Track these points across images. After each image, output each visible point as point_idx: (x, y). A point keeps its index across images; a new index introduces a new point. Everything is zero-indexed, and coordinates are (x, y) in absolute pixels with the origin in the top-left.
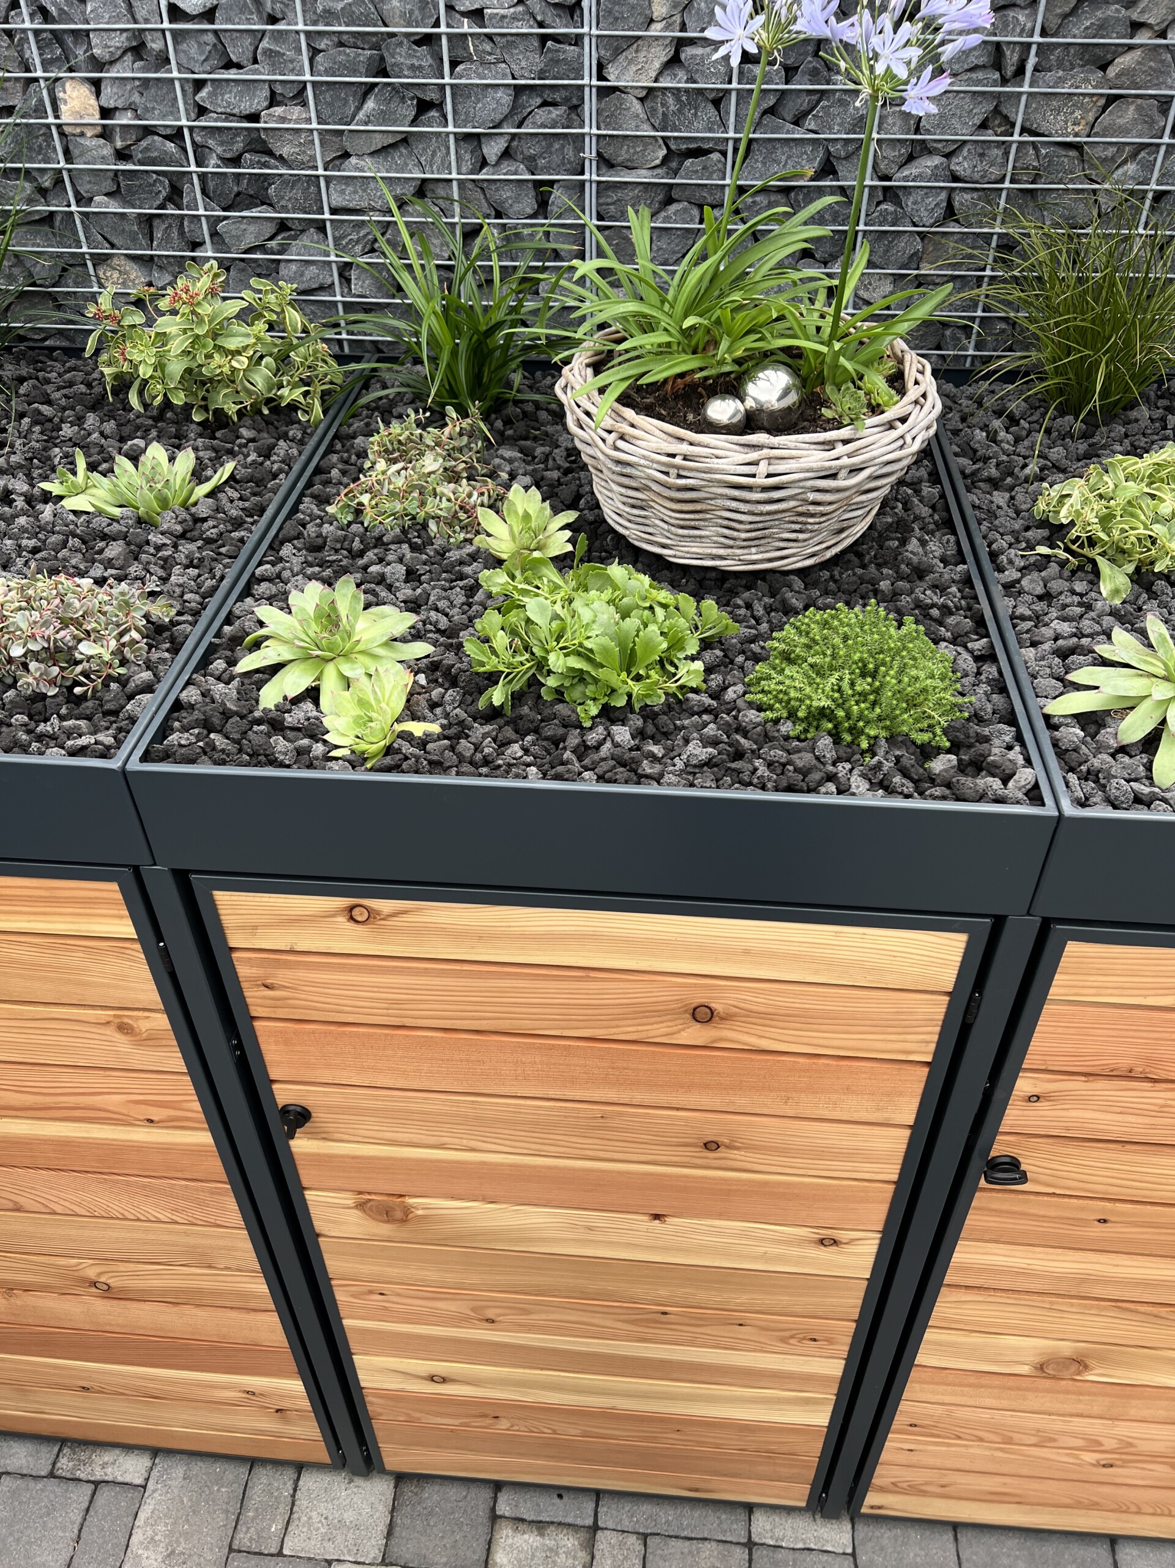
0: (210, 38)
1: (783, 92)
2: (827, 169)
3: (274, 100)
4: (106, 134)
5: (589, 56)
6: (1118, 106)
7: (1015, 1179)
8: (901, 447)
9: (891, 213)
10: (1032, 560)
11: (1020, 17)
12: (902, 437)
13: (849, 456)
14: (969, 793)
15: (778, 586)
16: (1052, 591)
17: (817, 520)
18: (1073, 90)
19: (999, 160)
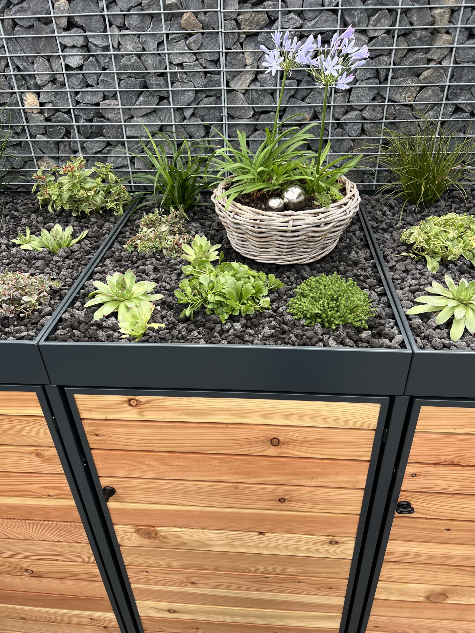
0: (81, 76)
1: (297, 89)
2: (315, 117)
3: (105, 98)
4: (41, 112)
5: (223, 78)
6: (425, 90)
7: (409, 511)
8: (345, 215)
9: (341, 132)
10: (400, 258)
11: (385, 59)
12: (345, 211)
13: (324, 218)
14: (377, 345)
15: (300, 270)
16: (408, 269)
17: (314, 244)
18: (407, 85)
19: (380, 112)
